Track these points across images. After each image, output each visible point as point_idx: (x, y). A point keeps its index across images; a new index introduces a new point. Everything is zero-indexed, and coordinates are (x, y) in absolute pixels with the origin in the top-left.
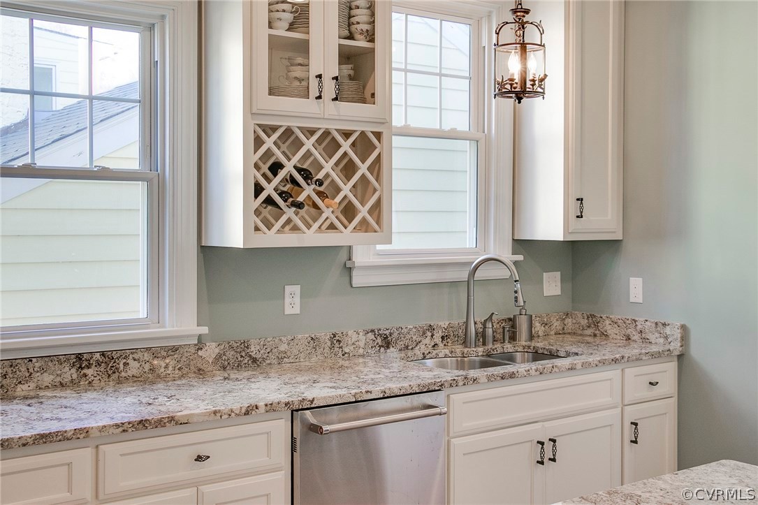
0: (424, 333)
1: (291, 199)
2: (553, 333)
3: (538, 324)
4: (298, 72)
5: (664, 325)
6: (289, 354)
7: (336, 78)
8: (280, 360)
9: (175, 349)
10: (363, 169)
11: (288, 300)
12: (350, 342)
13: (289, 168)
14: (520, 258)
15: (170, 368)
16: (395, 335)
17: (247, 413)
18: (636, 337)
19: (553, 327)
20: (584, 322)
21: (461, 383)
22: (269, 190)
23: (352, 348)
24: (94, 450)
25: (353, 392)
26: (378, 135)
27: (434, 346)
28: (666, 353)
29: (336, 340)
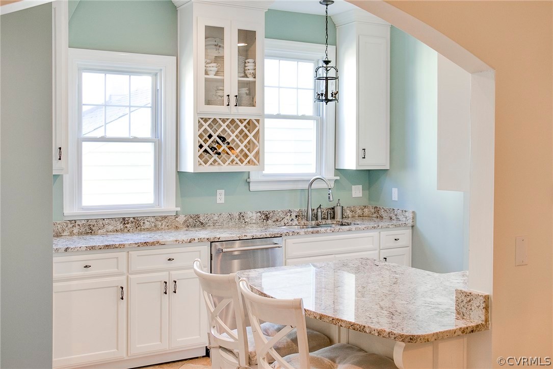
0: (286, 214)
1: (216, 151)
2: (357, 216)
3: (348, 211)
4: (220, 93)
5: (405, 211)
6: (218, 221)
7: (236, 96)
8: (214, 224)
9: (166, 217)
10: (251, 136)
11: (218, 196)
12: (248, 217)
13: (215, 137)
14: (338, 178)
15: (163, 226)
16: (271, 214)
17: (190, 242)
18: (394, 218)
19: (357, 213)
20: (373, 211)
21: (291, 234)
22: (206, 147)
23: (249, 220)
24: (127, 253)
25: (238, 236)
26: (258, 121)
27: (291, 220)
28: (403, 225)
29: (241, 216)
